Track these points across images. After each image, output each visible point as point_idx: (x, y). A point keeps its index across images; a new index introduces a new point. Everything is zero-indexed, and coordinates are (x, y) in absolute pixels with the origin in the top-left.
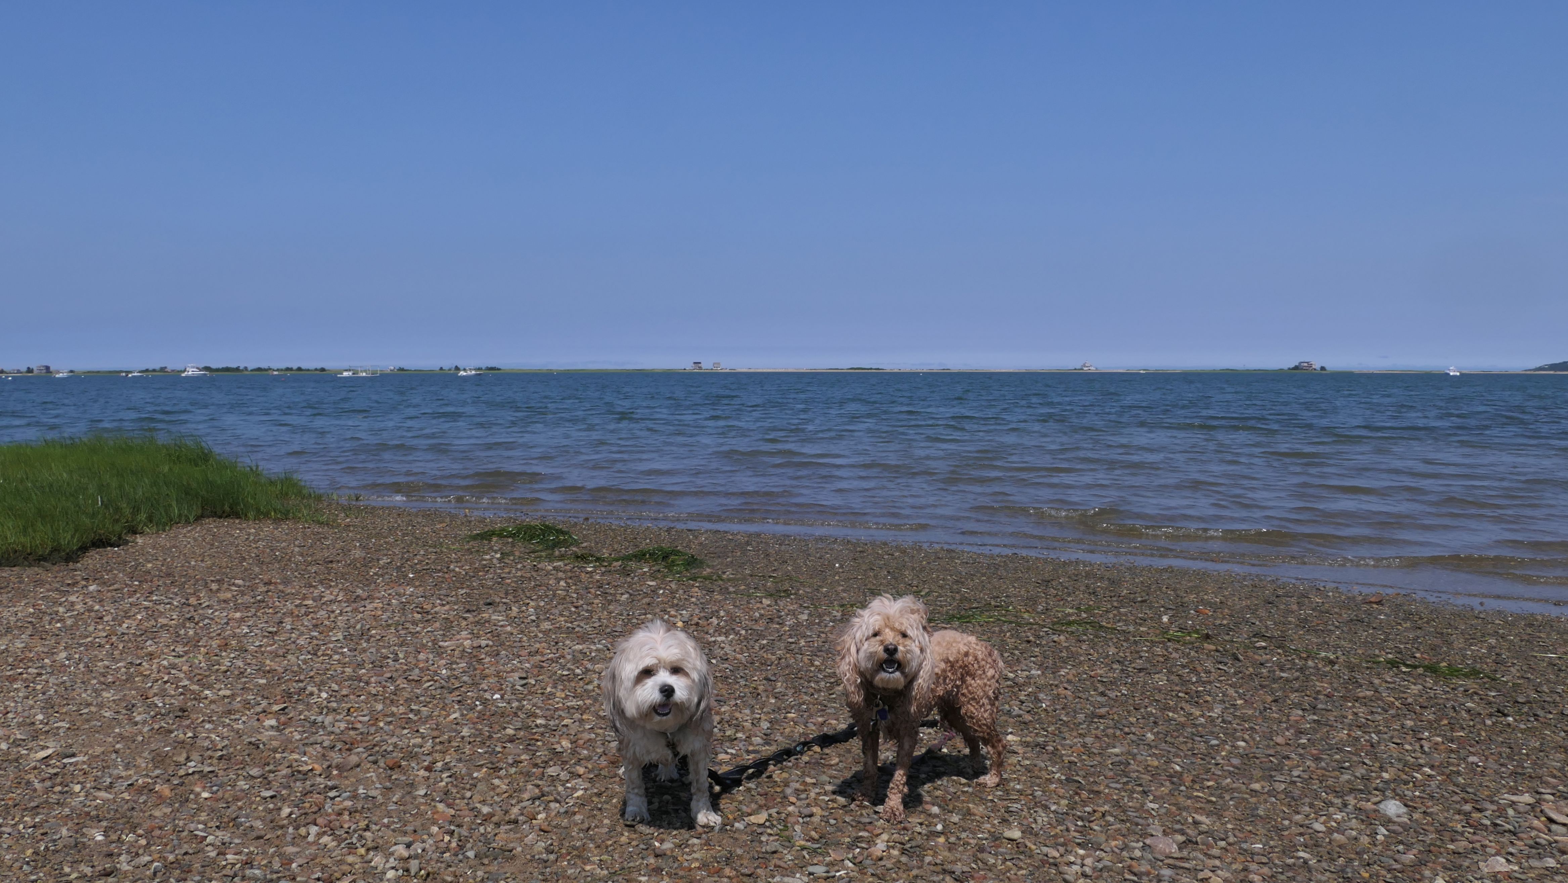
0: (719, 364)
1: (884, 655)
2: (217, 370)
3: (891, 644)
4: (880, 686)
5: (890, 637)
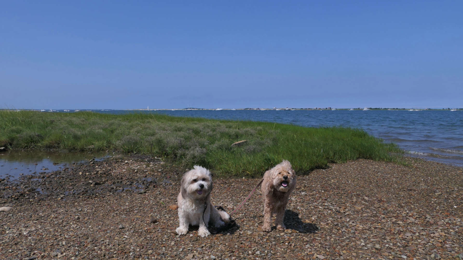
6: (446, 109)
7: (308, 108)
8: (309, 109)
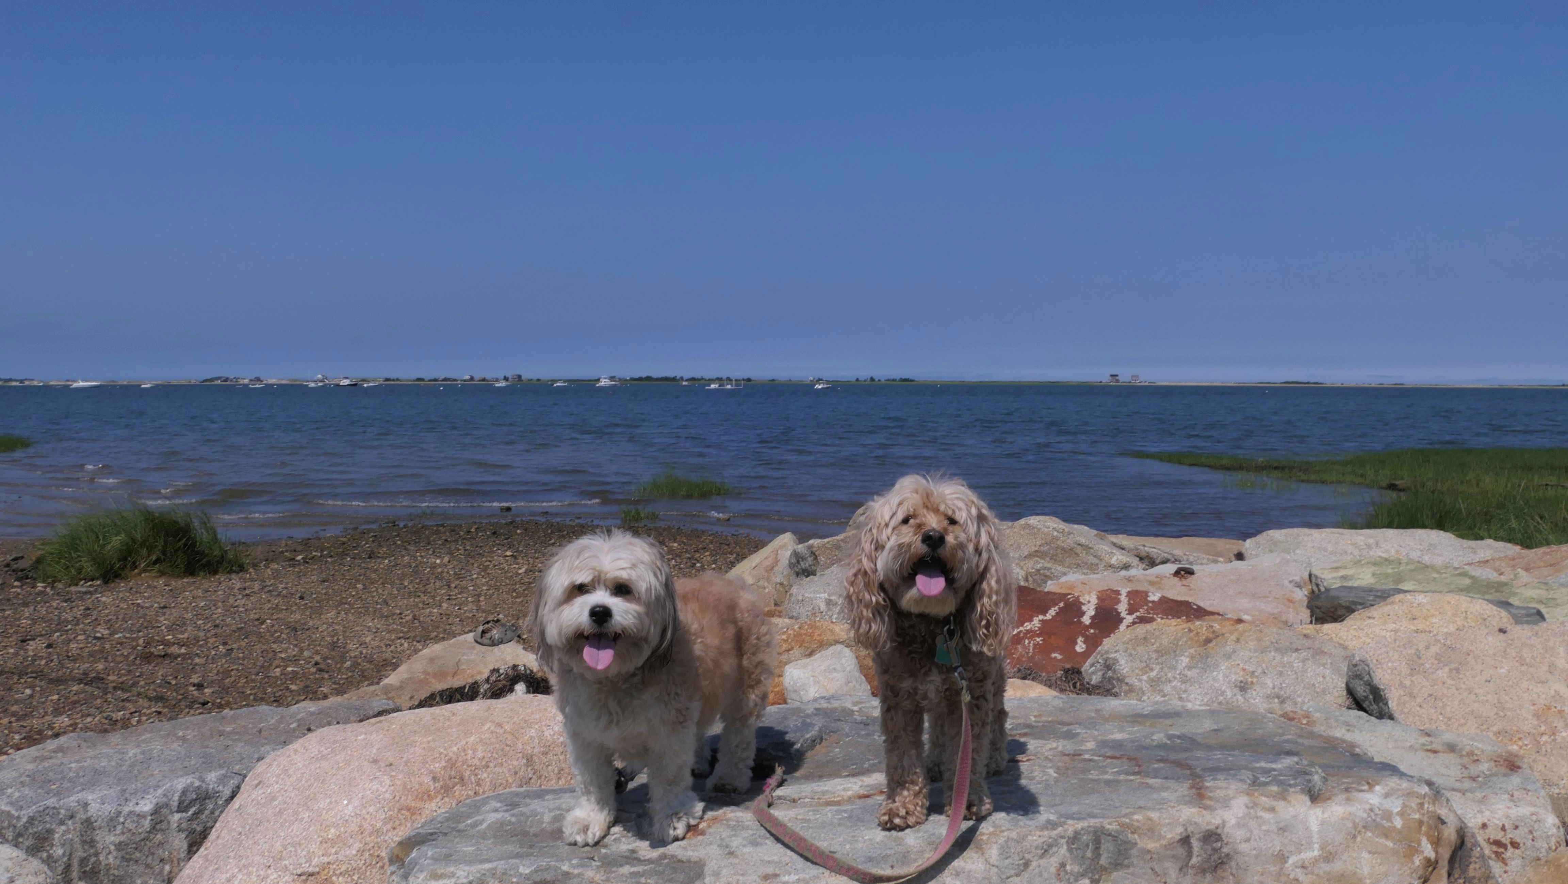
0: (1137, 376)
1: (920, 548)
2: (657, 379)
3: (934, 530)
4: (915, 610)
5: (933, 522)
6: (865, 381)
7: (442, 377)
8: (445, 380)
